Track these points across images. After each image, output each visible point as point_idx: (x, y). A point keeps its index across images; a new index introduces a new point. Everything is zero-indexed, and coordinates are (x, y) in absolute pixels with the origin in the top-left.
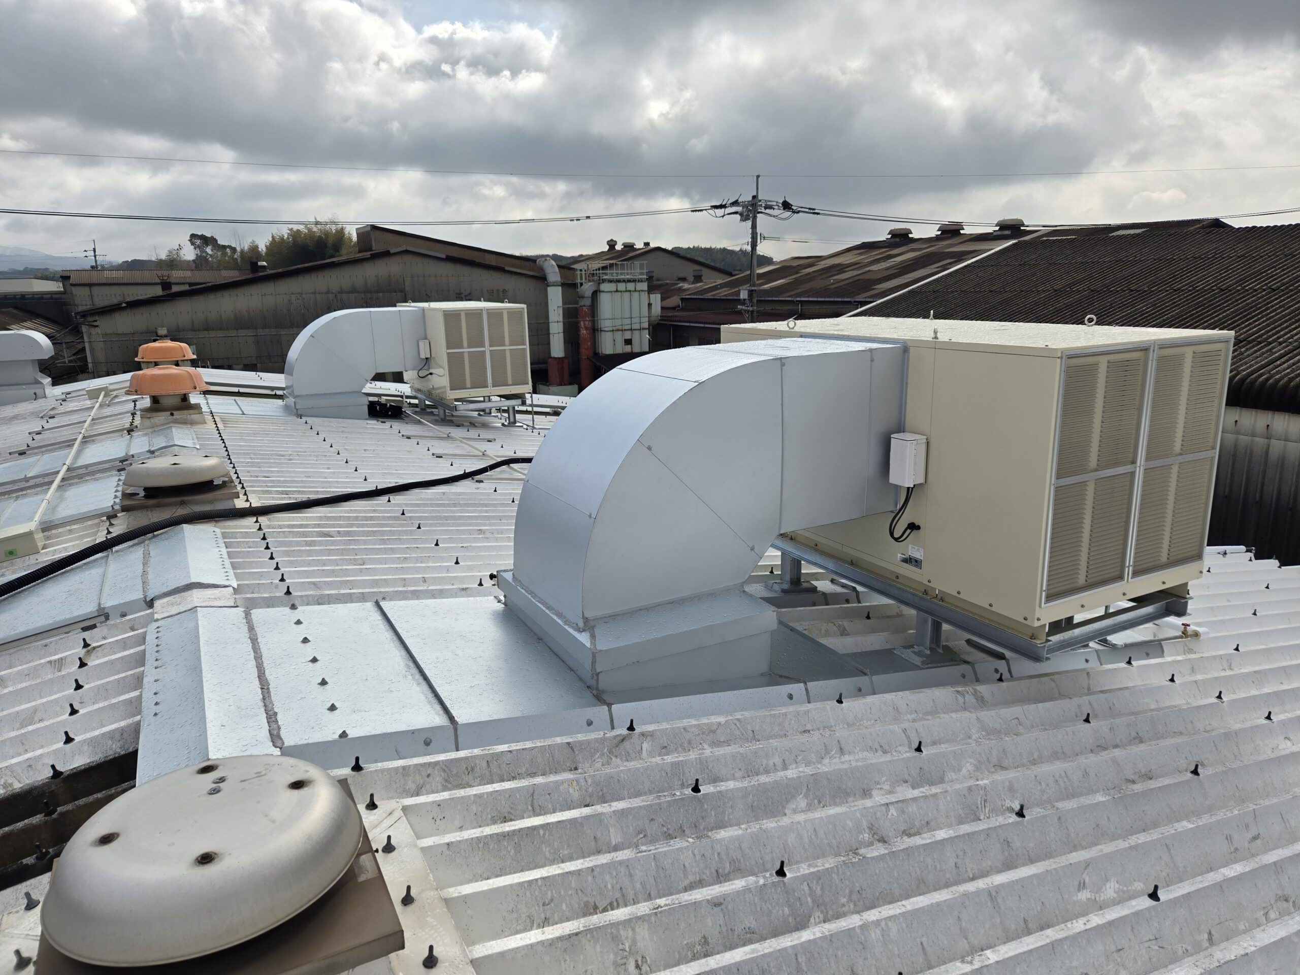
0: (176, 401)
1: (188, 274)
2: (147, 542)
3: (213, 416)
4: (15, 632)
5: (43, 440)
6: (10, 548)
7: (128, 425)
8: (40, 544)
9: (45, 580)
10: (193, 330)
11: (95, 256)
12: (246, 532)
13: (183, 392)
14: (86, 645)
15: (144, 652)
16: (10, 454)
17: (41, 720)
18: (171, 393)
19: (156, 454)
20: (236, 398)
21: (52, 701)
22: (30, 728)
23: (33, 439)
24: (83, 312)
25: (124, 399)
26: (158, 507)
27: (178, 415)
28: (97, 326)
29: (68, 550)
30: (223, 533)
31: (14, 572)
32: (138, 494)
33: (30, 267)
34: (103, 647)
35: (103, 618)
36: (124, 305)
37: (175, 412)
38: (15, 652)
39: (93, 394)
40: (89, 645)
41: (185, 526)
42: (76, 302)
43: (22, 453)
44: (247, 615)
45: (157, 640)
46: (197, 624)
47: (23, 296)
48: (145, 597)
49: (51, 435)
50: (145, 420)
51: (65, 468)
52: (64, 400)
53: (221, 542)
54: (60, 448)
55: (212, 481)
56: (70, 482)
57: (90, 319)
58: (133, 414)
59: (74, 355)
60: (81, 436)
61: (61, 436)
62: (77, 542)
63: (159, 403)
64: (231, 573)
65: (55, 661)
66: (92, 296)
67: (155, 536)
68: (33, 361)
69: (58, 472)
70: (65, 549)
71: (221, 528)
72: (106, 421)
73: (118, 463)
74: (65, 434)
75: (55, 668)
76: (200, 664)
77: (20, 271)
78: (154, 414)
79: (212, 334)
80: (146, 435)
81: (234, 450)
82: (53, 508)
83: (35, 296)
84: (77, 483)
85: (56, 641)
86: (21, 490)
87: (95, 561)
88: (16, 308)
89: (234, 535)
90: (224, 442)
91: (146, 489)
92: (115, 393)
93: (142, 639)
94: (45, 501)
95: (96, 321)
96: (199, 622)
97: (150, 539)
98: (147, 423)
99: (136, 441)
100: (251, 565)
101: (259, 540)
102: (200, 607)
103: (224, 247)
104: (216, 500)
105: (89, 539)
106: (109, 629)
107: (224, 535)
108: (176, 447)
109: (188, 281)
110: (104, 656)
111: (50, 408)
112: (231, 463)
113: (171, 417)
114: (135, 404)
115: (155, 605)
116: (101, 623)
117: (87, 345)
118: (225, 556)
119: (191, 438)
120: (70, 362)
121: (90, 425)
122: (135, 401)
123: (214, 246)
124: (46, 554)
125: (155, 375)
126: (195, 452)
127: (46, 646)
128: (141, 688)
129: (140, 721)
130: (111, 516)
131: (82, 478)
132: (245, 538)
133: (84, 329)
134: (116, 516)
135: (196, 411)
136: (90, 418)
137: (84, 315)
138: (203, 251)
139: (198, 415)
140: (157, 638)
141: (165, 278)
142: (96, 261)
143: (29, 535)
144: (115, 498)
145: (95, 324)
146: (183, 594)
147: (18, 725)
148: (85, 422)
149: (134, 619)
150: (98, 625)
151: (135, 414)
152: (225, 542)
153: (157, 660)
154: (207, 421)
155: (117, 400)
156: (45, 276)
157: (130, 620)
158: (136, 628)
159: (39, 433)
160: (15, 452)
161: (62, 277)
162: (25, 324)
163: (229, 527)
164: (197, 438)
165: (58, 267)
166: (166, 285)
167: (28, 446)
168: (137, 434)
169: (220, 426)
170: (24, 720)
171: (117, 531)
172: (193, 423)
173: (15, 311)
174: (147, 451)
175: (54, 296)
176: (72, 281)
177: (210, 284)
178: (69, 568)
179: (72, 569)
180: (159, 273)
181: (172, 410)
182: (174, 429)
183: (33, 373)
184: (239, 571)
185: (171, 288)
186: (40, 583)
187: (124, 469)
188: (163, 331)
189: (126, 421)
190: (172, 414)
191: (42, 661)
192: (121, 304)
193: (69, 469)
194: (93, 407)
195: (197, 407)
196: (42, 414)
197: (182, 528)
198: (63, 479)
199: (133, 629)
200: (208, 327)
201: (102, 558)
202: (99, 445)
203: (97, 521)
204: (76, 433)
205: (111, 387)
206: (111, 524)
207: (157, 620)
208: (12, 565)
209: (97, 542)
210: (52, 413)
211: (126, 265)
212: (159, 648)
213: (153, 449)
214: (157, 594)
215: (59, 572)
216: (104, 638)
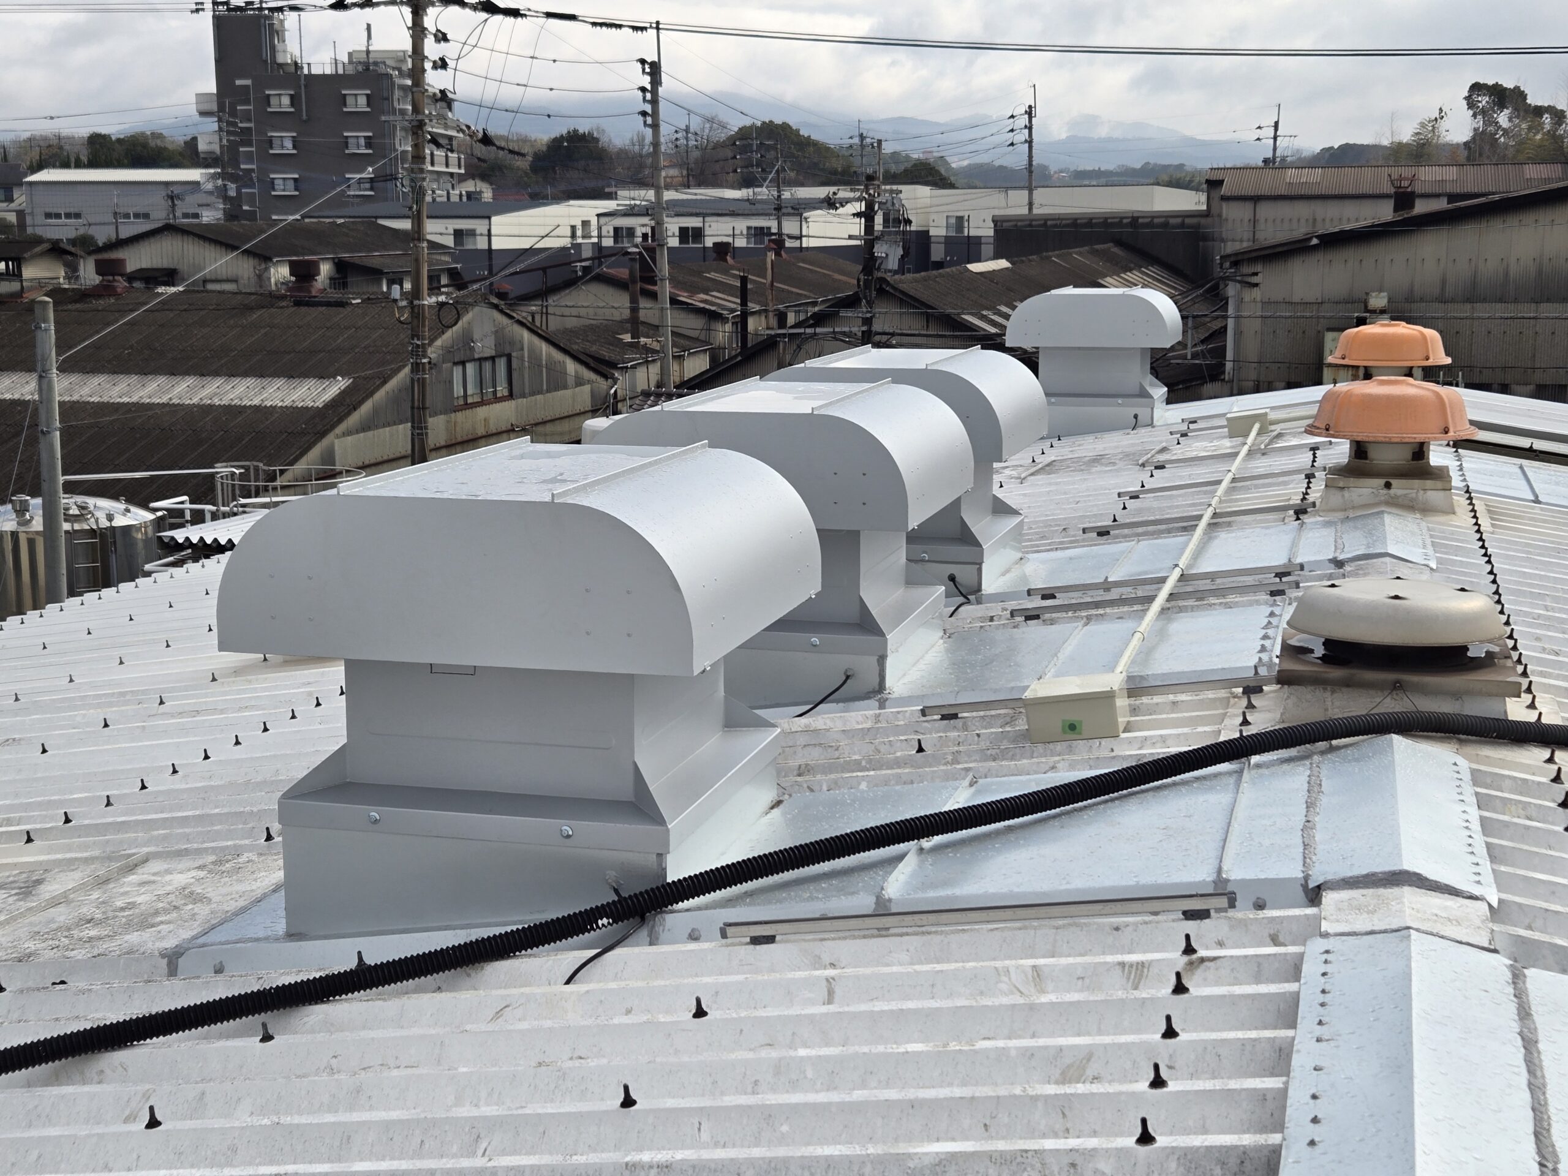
0: (1399, 457)
1: (1450, 173)
2: (1316, 758)
3: (1470, 498)
4: (1068, 887)
5: (1140, 511)
6: (1072, 717)
7: (1296, 500)
8: (1122, 720)
9: (1125, 796)
10: (1442, 299)
11: (1275, 138)
12: (1525, 781)
13: (1420, 438)
14: (1189, 950)
15: (1295, 998)
16: (1084, 531)
17: (1096, 1079)
18: (1395, 437)
19: (1348, 568)
20: (1525, 462)
21: (1120, 1046)
22: (1080, 1088)
23: (1125, 508)
24: (1236, 254)
25: (1294, 442)
26: (1348, 686)
27: (1400, 487)
28: (1256, 285)
29: (1169, 742)
30: (1473, 772)
31: (1072, 767)
32: (1312, 651)
33: (1152, 162)
34: (1218, 961)
35: (1223, 902)
36: (1315, 241)
37: (1394, 482)
38: (1064, 926)
39: (1238, 427)
40: (1194, 951)
41: (1397, 740)
42: (1224, 236)
43: (1103, 533)
44: (1517, 978)
45: (1323, 979)
46: (1409, 966)
47: (1135, 221)
48: (1306, 878)
49: (1155, 504)
50: (1333, 491)
51: (1177, 573)
52: (1184, 435)
53: (1469, 791)
54: (1169, 531)
55: (1465, 649)
56: (1181, 603)
57: (1246, 269)
58: (1310, 477)
59: (1203, 342)
60: (1209, 513)
61: (1170, 507)
62: (1186, 730)
63: (1366, 458)
64: (1486, 866)
65: (1131, 966)
66: (1255, 221)
67: (1332, 749)
68: (1143, 350)
69: (1163, 580)
70: (1163, 739)
71: (1470, 760)
72: (1256, 487)
73: (1271, 578)
74: (1179, 505)
75: (1128, 979)
76: (1410, 1061)
77: (1134, 170)
78: (1352, 481)
79: (1482, 310)
80: (1328, 524)
81: (1509, 582)
82: (1146, 653)
83: (1156, 221)
84: (1192, 609)
85: (1136, 924)
86: (1097, 605)
87: (1216, 776)
88: (1119, 243)
89: (1496, 781)
90: (1489, 562)
91: (1328, 643)
92: (1278, 428)
93: (1294, 970)
94: (1138, 636)
95: (1256, 274)
96: (1413, 965)
97: (1323, 753)
98: (1336, 498)
99: (1311, 534)
100: (1530, 860)
101: (1553, 805)
102: (1417, 930)
103: (1539, 111)
104: (1470, 693)
105: (1207, 729)
106: (1232, 928)
107: (1477, 778)
108: (1387, 559)
109: (1449, 189)
110: (1218, 983)
111: (1158, 448)
112: (1502, 612)
113: (1385, 491)
114: (1314, 454)
115: (1324, 900)
116: (1219, 910)
117: (1231, 323)
118: (1476, 826)
119: (1420, 543)
120: (1195, 356)
121: (1230, 490)
122: (1314, 449)
123: (1516, 109)
124: (1130, 741)
125: (1370, 396)
126: (1426, 576)
127: (1117, 929)
128: (1288, 1075)
129: (1281, 1146)
130: (1252, 689)
131: (1202, 599)
132: (1521, 794)
133: (1231, 290)
134: (1261, 690)
135: (1439, 484)
136: (1230, 476)
137: (1238, 260)
138: (1490, 121)
139: (1441, 494)
140: (1324, 974)
141: (1405, 183)
142: (1275, 149)
143: (1108, 697)
144: (1260, 652)
145: (1254, 280)
146: (1381, 891)
147: (1056, 1073)
148: (1219, 482)
149: (1281, 919)
150: (1212, 913)
151: (1314, 477)
152: (1477, 794)
153: (1320, 1023)
154: (1457, 509)
155: (1281, 444)
156: (1177, 180)
157: (1273, 919)
158: (1281, 939)
159: (1134, 497)
160: (1092, 529)
161: (1208, 182)
162: (1129, 276)
163: (1488, 761)
164: (1433, 544)
165: (1202, 163)
166: (1403, 199)
167: (1115, 520)
168: (1312, 520)
169: (1485, 523)
170: (1069, 1067)
171: (1262, 722)
172: (1426, 510)
173: (1116, 250)
174: (1330, 561)
175: (1188, 221)
176: (1224, 190)
177: (1497, 197)
178: (1169, 780)
179: (1174, 784)
180: (1395, 172)
181: (1390, 475)
182: (1387, 519)
183: (1140, 375)
184: (1503, 868)
185: (1412, 206)
186: (1117, 799)
187: (1281, 593)
188: (1378, 301)
189: (1293, 491)
190: (1388, 486)
191: (1110, 958)
192: (1310, 239)
193: (1183, 578)
194: (1236, 454)
195: (1440, 475)
196: (1145, 458)
197: (1391, 744)
198: (1172, 596)
199: (1275, 941)
200: (1473, 294)
201: (1229, 773)
202: (1239, 534)
203: (1223, 693)
204: (1201, 504)
205: (1273, 416)
206: (1251, 706)
207: (1325, 935)
208: (1070, 750)
209: (1222, 739)
210: (1162, 457)
211: (1327, 155)
212: (1327, 998)
213: (1341, 557)
214: (1330, 877)
215: (1152, 785)
216: (1221, 944)
